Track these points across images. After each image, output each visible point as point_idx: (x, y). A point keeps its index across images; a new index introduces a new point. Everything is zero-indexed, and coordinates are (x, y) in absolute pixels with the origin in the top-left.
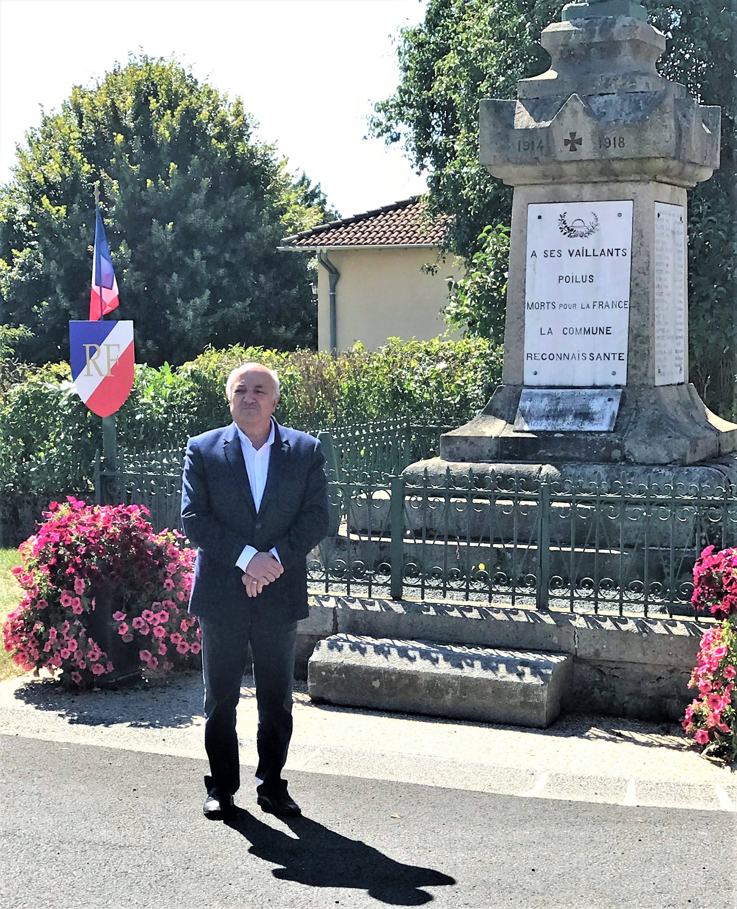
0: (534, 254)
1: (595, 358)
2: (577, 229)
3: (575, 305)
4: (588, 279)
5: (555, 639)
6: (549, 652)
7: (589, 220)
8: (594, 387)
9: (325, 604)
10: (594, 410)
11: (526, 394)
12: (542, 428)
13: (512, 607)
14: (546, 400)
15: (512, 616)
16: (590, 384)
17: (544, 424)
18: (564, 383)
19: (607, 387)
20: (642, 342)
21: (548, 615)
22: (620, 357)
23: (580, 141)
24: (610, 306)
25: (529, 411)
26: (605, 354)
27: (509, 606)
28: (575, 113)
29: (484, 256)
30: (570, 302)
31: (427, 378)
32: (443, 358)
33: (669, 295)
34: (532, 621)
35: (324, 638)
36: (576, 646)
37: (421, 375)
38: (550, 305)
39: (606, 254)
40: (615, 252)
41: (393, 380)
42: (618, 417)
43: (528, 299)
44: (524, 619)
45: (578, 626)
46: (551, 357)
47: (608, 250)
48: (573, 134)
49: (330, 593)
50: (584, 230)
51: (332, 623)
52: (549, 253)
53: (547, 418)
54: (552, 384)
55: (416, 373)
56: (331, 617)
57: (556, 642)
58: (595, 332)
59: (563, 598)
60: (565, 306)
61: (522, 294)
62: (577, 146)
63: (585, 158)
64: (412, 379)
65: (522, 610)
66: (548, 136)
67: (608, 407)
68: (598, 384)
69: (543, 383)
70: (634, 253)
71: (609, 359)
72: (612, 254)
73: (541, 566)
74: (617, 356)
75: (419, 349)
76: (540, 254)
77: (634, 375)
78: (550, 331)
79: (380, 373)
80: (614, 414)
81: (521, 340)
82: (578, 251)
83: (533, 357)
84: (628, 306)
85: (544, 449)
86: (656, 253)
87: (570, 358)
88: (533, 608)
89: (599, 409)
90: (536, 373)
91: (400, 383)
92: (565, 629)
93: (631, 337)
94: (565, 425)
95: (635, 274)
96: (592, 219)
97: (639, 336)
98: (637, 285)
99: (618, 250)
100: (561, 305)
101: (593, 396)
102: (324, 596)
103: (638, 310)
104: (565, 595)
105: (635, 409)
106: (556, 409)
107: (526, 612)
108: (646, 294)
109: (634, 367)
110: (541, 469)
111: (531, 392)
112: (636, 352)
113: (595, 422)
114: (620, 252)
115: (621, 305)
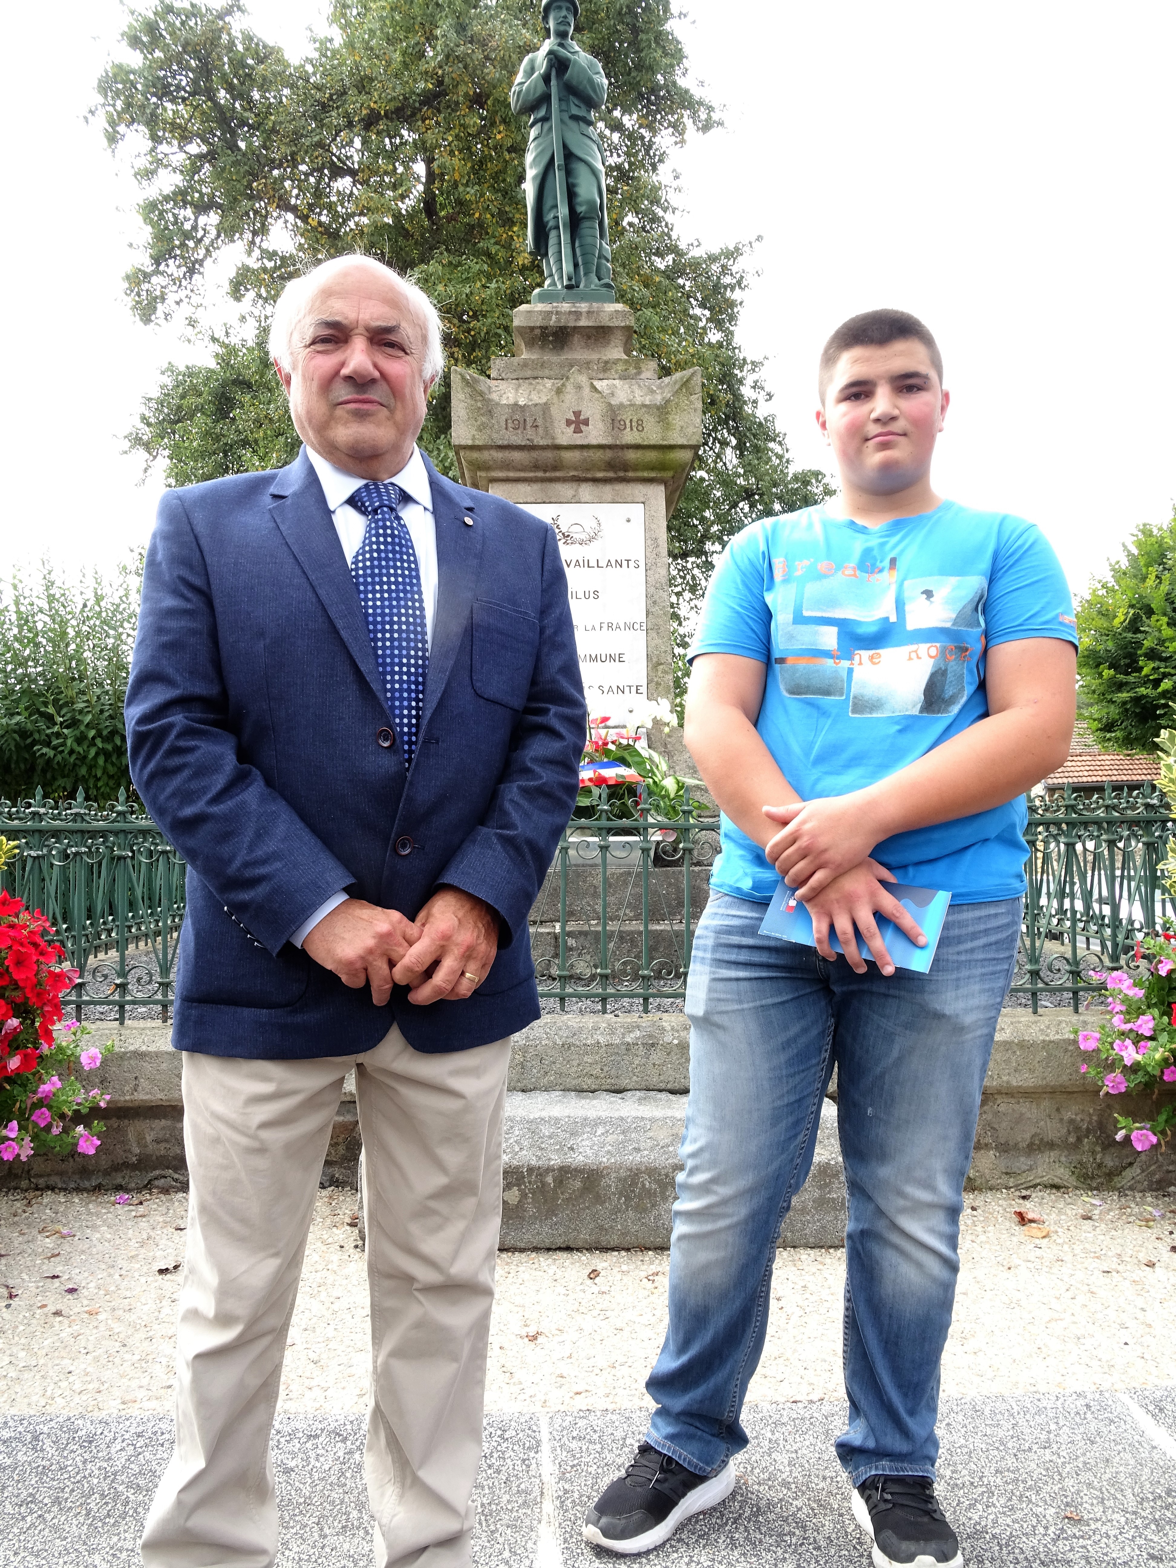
1: (606, 691)
2: (575, 536)
4: (592, 595)
7: (589, 525)
20: (664, 672)
22: (637, 689)
23: (586, 422)
26: (618, 686)
28: (579, 387)
39: (614, 566)
40: (625, 564)
47: (617, 561)
48: (577, 414)
50: (584, 536)
58: (603, 659)
62: (583, 428)
63: (594, 442)
66: (544, 413)
70: (651, 564)
71: (623, 692)
72: (621, 566)
74: (634, 689)
82: (577, 561)
84: (644, 628)
93: (651, 665)
95: (652, 590)
96: (594, 524)
97: (662, 664)
98: (655, 602)
99: (628, 560)
103: (658, 633)
108: (666, 614)
112: (658, 684)
114: (631, 564)
115: (636, 626)
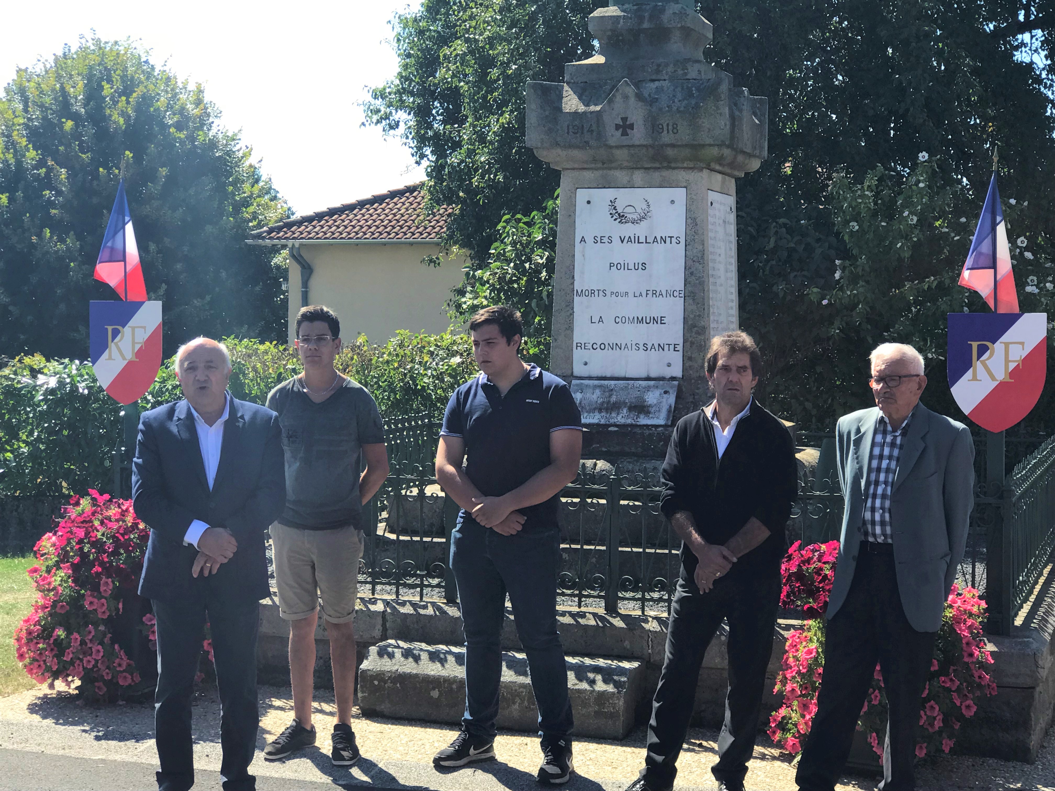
0: (583, 240)
1: (649, 349)
2: (628, 215)
3: (627, 293)
4: (640, 266)
5: (627, 644)
6: (620, 658)
7: (640, 206)
8: (648, 379)
9: (372, 608)
10: (649, 403)
11: (577, 385)
12: (595, 421)
13: (578, 610)
14: (598, 392)
15: (580, 620)
16: (644, 375)
17: (596, 417)
18: (617, 375)
19: (662, 379)
20: (698, 333)
21: (619, 619)
22: (675, 348)
23: (631, 127)
24: (664, 295)
25: (580, 403)
26: (659, 345)
27: (575, 609)
28: (626, 97)
29: (503, 246)
30: (623, 290)
31: (441, 373)
32: (457, 352)
33: (721, 285)
34: (600, 624)
35: (374, 644)
36: (650, 651)
37: (435, 370)
38: (601, 293)
39: (659, 242)
40: (668, 240)
41: (405, 375)
42: (674, 411)
43: (578, 286)
44: (592, 622)
45: (652, 629)
46: (603, 347)
47: (661, 237)
48: (624, 119)
49: (376, 596)
50: (635, 216)
51: (381, 628)
52: (599, 240)
53: (600, 411)
54: (604, 375)
55: (430, 368)
56: (379, 621)
57: (628, 647)
58: (648, 321)
59: (633, 599)
60: (617, 294)
61: (570, 281)
62: (629, 131)
63: (637, 143)
64: (426, 374)
65: (589, 613)
66: (598, 121)
67: (664, 400)
68: (653, 375)
69: (595, 374)
70: (689, 241)
71: (663, 350)
72: (665, 242)
73: (610, 565)
74: (672, 347)
75: (429, 343)
76: (589, 240)
77: (690, 367)
78: (601, 320)
79: (392, 367)
80: (670, 407)
81: (570, 328)
82: (630, 237)
83: (583, 346)
84: (682, 295)
85: (598, 443)
86: (711, 242)
87: (623, 348)
88: (601, 611)
89: (655, 402)
90: (586, 364)
91: (412, 378)
92: (637, 632)
93: (686, 327)
94: (619, 418)
95: (690, 263)
96: (645, 206)
97: (695, 326)
98: (692, 274)
99: (671, 237)
100: (612, 293)
101: (648, 388)
102: (370, 599)
103: (694, 300)
104: (636, 597)
105: (692, 402)
106: (609, 402)
107: (595, 615)
108: (702, 283)
109: (690, 359)
110: (595, 465)
111: (582, 384)
112: (692, 343)
113: (651, 416)
114: (674, 240)
115: (676, 294)
